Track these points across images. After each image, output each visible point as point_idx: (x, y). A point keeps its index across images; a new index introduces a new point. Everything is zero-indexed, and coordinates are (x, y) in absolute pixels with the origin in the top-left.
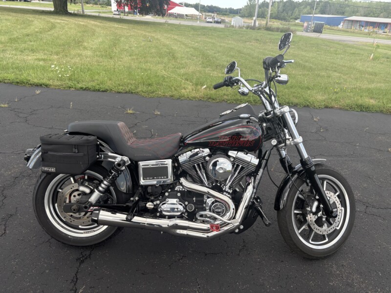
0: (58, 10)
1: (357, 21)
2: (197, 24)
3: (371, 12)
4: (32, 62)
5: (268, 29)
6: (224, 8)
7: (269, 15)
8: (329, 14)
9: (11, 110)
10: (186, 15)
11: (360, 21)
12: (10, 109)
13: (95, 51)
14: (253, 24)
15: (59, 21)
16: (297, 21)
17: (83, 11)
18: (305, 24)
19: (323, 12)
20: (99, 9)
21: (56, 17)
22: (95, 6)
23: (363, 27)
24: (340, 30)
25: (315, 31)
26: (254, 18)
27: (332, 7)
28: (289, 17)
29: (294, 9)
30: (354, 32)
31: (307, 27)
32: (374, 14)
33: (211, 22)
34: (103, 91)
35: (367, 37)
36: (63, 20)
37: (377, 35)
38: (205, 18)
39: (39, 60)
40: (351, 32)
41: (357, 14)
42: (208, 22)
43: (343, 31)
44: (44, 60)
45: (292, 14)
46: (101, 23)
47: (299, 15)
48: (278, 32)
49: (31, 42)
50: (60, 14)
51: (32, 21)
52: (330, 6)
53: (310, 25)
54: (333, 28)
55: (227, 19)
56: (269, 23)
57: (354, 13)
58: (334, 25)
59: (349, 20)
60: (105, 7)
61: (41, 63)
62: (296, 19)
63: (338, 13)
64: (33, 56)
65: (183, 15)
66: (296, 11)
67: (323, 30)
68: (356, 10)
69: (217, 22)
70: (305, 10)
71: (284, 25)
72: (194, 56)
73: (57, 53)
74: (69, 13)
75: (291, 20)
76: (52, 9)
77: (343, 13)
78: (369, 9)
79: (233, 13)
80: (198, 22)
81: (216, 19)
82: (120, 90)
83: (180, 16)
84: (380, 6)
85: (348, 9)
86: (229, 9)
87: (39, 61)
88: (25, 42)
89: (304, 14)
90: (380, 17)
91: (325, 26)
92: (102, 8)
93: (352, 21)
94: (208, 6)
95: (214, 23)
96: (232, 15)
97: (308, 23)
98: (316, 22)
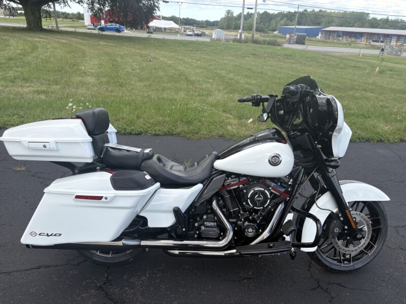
0: (32, 27)
1: (335, 32)
2: (179, 37)
3: (346, 22)
4: (30, 96)
5: (256, 42)
6: (201, 20)
7: (255, 28)
8: (305, 25)
9: (33, 176)
10: (165, 28)
11: (337, 31)
12: (31, 174)
13: (98, 76)
14: (238, 37)
15: (37, 39)
16: (275, 33)
17: (57, 26)
18: (288, 36)
19: (299, 24)
20: (71, 24)
21: (32, 34)
22: (65, 20)
23: (340, 37)
24: (318, 41)
25: (297, 43)
26: (240, 31)
27: (308, 18)
28: (267, 28)
29: (270, 21)
30: (333, 43)
31: (290, 39)
32: (349, 24)
33: (191, 35)
34: (136, 134)
35: (348, 47)
36: (42, 38)
37: (356, 45)
38: (185, 31)
39: (38, 92)
40: (330, 42)
41: (333, 24)
42: (188, 35)
43: (322, 42)
44: (44, 92)
45: (269, 26)
46: (83, 39)
47: (276, 27)
48: (265, 44)
49: (18, 67)
50: (34, 31)
51: (8, 40)
52: (306, 17)
53: (292, 36)
54: (312, 39)
55: (207, 32)
56: (255, 36)
57: (329, 24)
58: (313, 37)
59: (327, 31)
60: (77, 21)
61: (43, 97)
62: (275, 30)
63: (314, 24)
64: (29, 87)
65: (161, 28)
66: (273, 23)
67: (306, 41)
68: (331, 20)
69: (198, 35)
70: (282, 22)
71: (264, 36)
72: (210, 79)
73: (56, 82)
74: (45, 29)
75: (269, 32)
76: (25, 26)
77: (319, 24)
78: (343, 19)
79: (210, 25)
80: (179, 35)
81: (196, 32)
82: (157, 132)
83: (158, 30)
84: (354, 16)
85: (323, 19)
86: (206, 21)
87: (39, 94)
88: (11, 68)
89: (281, 25)
90: (355, 27)
91: (307, 38)
92: (74, 22)
93: (330, 32)
94: (184, 19)
95: (195, 36)
96: (210, 27)
97: (290, 35)
98: (297, 33)
